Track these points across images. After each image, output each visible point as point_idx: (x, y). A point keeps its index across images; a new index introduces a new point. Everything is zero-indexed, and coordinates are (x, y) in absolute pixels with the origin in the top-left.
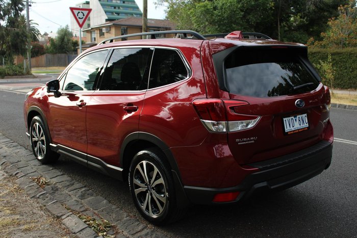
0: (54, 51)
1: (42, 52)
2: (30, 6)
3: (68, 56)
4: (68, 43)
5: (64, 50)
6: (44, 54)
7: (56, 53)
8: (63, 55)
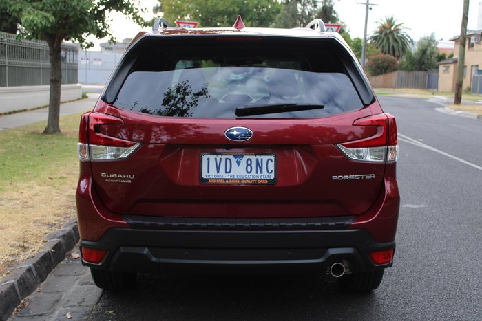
0: (409, 66)
1: (393, 68)
2: (371, 9)
3: (429, 75)
4: (431, 57)
5: (423, 67)
6: (395, 70)
7: (412, 70)
8: (422, 73)
